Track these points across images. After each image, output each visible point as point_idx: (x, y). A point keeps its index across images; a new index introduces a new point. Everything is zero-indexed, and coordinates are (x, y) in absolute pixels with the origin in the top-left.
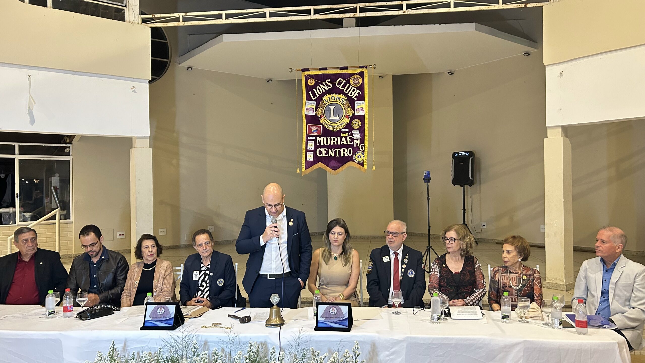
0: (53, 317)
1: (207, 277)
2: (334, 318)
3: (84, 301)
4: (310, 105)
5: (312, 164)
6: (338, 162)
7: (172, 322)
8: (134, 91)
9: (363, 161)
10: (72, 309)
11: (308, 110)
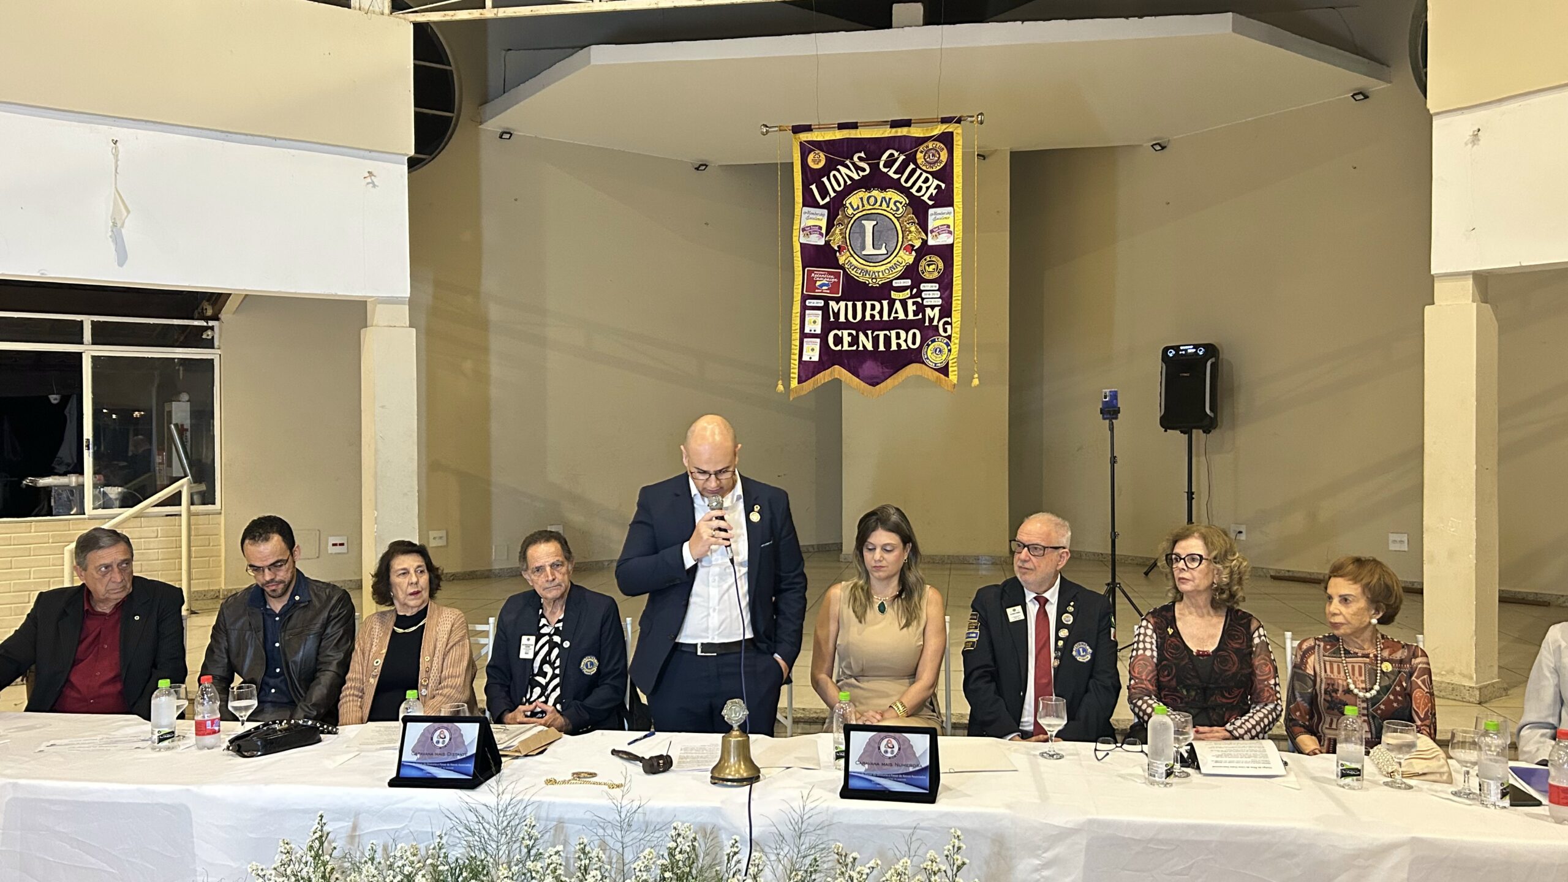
0: (168, 748)
1: (556, 651)
2: (891, 765)
3: (247, 708)
4: (814, 219)
5: (816, 370)
6: (882, 364)
7: (470, 766)
8: (373, 183)
9: (948, 363)
10: (217, 728)
11: (807, 230)
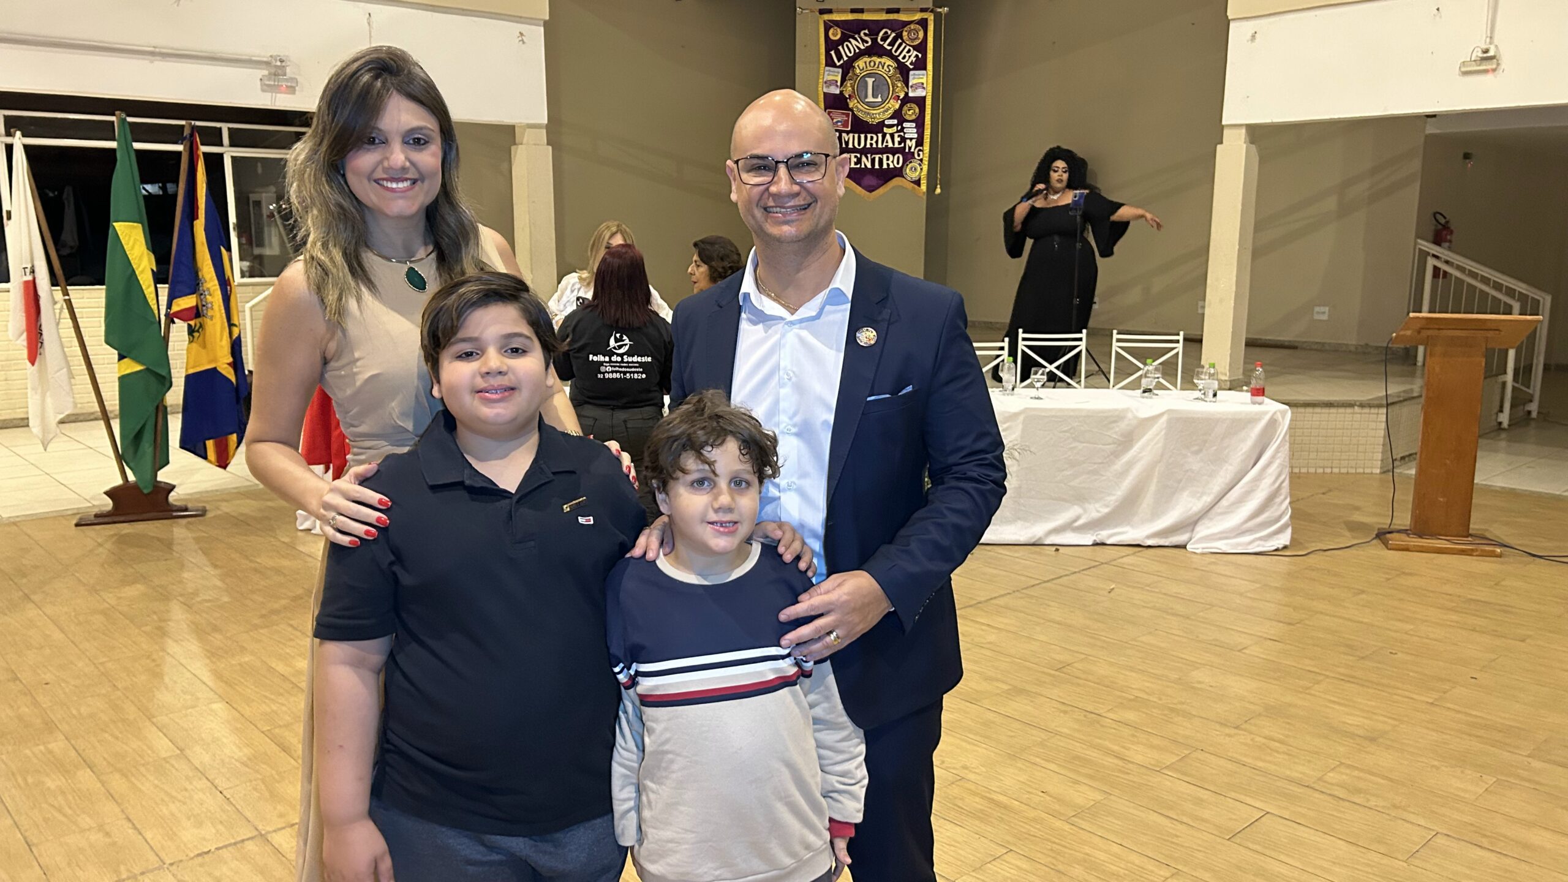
4: (832, 75)
6: (877, 178)
8: (523, 40)
9: (920, 177)
11: (828, 83)
